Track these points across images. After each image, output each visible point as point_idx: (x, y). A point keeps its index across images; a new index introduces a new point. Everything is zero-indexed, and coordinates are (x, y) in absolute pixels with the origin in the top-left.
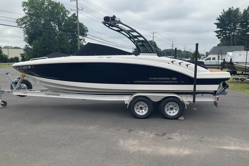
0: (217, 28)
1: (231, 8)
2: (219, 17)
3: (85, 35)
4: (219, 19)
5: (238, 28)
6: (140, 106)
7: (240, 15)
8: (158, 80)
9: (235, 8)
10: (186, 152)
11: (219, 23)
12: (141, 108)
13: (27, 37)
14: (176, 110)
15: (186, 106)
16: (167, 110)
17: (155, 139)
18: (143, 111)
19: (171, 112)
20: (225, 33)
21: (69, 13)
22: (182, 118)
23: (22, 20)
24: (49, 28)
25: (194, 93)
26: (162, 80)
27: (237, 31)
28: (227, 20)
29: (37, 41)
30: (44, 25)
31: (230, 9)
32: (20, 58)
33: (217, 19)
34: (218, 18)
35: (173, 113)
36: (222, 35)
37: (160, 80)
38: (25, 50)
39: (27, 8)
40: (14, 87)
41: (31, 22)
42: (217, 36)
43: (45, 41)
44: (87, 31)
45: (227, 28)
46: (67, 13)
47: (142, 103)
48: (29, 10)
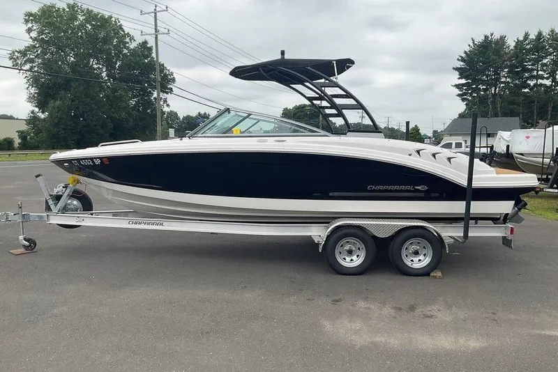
0: (459, 79)
1: (489, 35)
2: (464, 55)
3: (168, 89)
4: (463, 60)
5: (503, 80)
6: (347, 247)
7: (507, 50)
8: (386, 191)
9: (497, 36)
10: (474, 343)
11: (463, 68)
12: (350, 252)
13: (35, 93)
14: (425, 255)
15: (447, 246)
16: (407, 256)
17: (396, 318)
18: (354, 258)
19: (414, 259)
20: (477, 90)
21: (132, 39)
22: (439, 274)
23: (23, 53)
24: (87, 73)
25: (466, 219)
26: (396, 191)
27: (502, 85)
28: (481, 62)
29: (58, 102)
30: (74, 66)
31: (486, 37)
32: (17, 141)
33: (460, 58)
34: (462, 57)
35: (420, 262)
36: (471, 94)
37: (391, 191)
38: (29, 122)
39: (35, 28)
40: (52, 207)
41: (44, 59)
42: (459, 95)
43: (77, 102)
44: (174, 80)
45: (481, 80)
46: (127, 40)
47: (351, 240)
48: (41, 33)
